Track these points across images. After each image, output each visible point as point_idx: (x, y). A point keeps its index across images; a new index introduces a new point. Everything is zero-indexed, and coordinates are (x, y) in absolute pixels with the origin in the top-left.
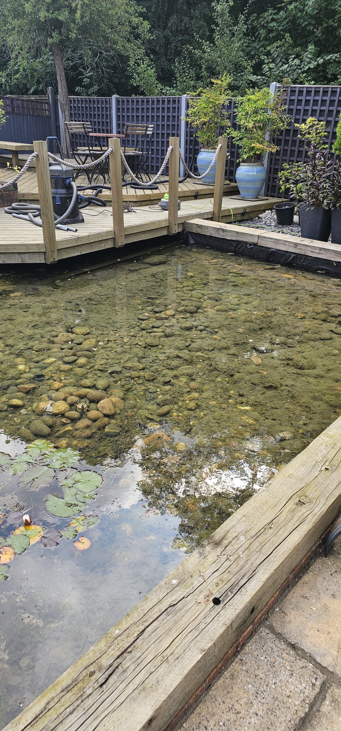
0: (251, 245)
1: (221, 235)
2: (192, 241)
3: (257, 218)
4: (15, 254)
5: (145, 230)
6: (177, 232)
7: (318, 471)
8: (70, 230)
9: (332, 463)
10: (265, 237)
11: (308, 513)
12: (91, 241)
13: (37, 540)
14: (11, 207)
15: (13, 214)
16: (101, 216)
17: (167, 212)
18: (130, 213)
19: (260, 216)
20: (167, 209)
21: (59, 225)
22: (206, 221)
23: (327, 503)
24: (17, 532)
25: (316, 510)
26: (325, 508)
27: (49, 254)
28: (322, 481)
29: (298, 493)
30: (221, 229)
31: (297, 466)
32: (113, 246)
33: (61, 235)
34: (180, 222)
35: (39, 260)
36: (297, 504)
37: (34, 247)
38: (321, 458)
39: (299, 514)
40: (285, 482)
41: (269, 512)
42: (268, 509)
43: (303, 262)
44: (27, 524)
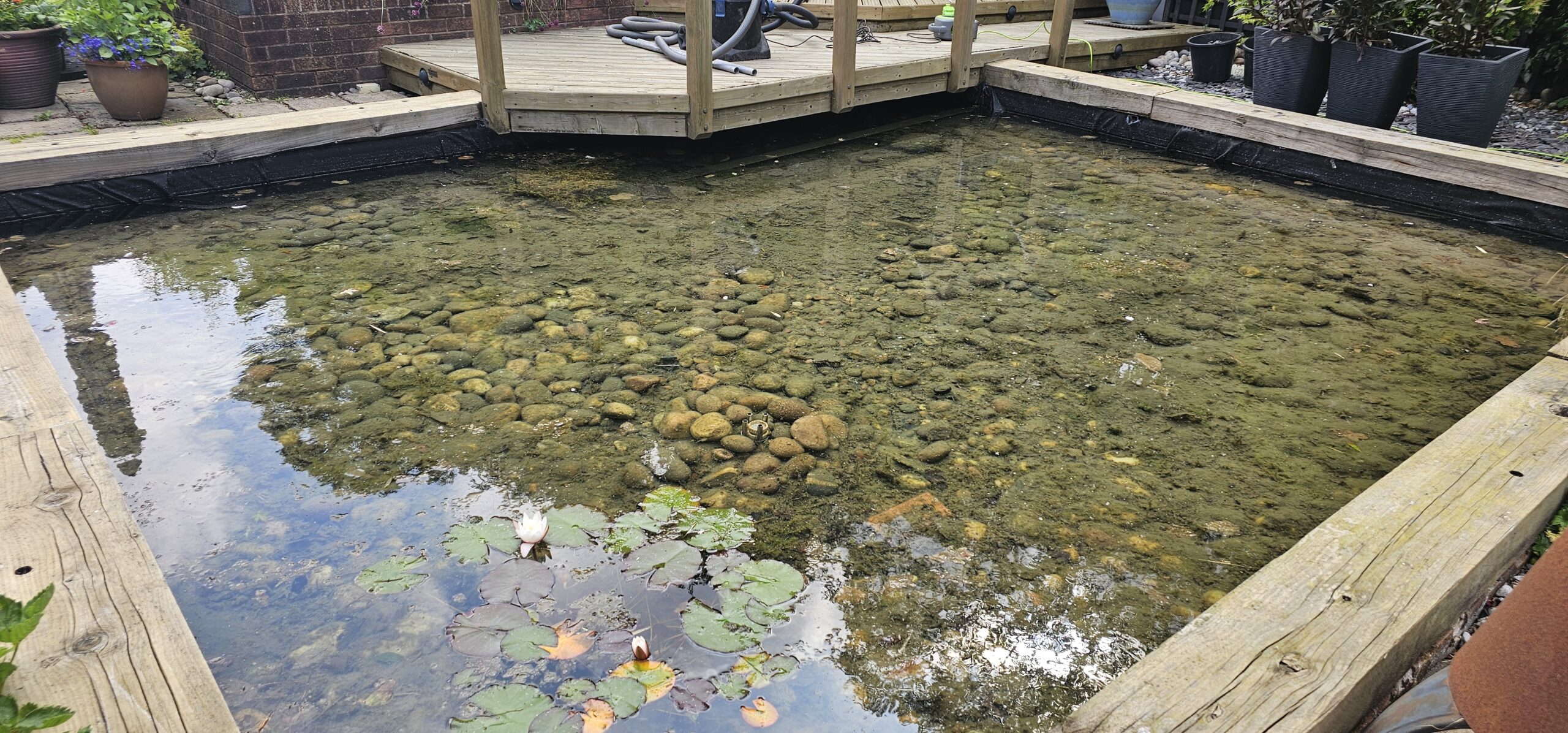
0: (1134, 118)
1: (1065, 96)
2: (998, 109)
3: (1145, 66)
4: (626, 116)
5: (898, 78)
6: (966, 86)
7: (1324, 600)
8: (741, 72)
9: (1359, 586)
10: (1169, 102)
11: (1305, 691)
12: (783, 97)
13: (661, 694)
14: (620, 25)
15: (625, 38)
16: (804, 48)
17: (950, 43)
18: (867, 44)
19: (1153, 61)
20: (947, 37)
21: (717, 62)
22: (1034, 65)
23: (1353, 674)
24: (621, 672)
25: (1326, 688)
26: (1347, 686)
27: (695, 118)
28: (1336, 624)
29: (1277, 646)
30: (1068, 82)
31: (1271, 585)
32: (828, 110)
33: (721, 81)
34: (975, 66)
35: (675, 130)
36: (1277, 670)
37: (665, 102)
38: (1330, 573)
39: (1281, 693)
40: (1245, 619)
41: (1207, 681)
42: (1203, 674)
43: (1257, 159)
44: (641, 657)
